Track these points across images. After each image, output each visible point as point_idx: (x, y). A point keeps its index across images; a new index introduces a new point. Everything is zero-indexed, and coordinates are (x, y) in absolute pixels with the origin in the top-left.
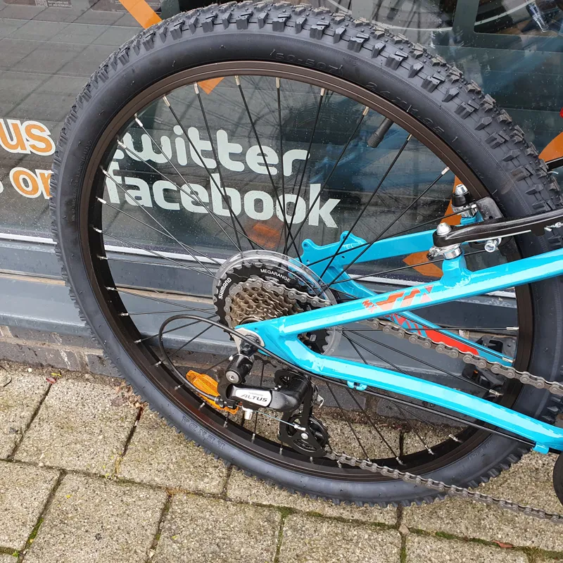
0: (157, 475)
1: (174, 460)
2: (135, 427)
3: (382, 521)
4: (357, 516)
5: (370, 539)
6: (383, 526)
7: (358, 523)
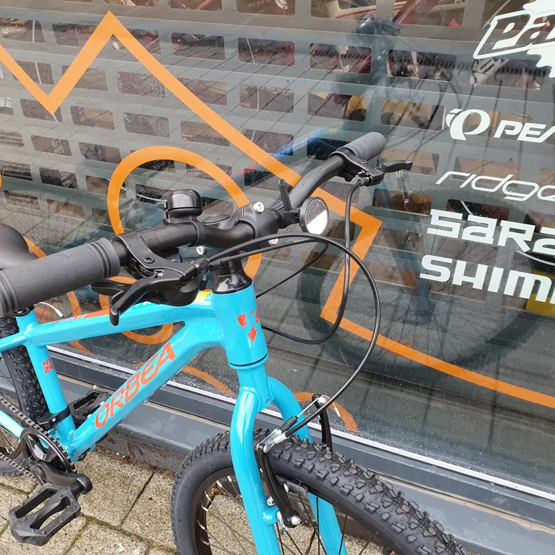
3: (22, 489)
4: (12, 484)
5: (8, 497)
6: (21, 492)
7: (10, 488)
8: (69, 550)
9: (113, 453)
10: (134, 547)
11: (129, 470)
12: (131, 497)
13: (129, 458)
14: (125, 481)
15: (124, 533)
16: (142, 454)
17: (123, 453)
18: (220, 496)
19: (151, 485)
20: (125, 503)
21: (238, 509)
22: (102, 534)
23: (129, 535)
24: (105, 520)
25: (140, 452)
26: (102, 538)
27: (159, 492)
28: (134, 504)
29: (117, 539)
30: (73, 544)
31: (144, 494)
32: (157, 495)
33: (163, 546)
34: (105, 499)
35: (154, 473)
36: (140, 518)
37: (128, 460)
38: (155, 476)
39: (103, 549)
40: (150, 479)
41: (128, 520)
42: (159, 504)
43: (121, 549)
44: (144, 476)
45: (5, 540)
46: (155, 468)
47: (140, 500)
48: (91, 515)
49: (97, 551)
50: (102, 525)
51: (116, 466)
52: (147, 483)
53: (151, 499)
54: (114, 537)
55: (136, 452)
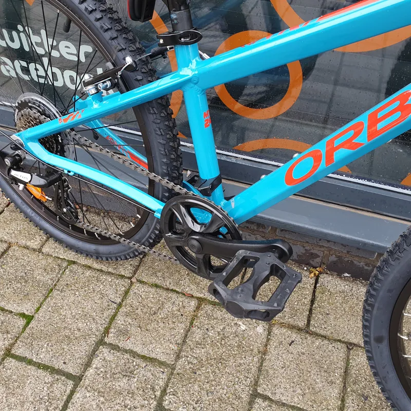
0: (6, 235)
1: (19, 229)
2: (4, 210)
3: (123, 274)
4: (110, 270)
5: (111, 282)
6: (122, 277)
7: (109, 273)
8: (189, 330)
10: (255, 325)
18: (325, 275)
21: (346, 286)
22: (218, 313)
26: (220, 317)
30: (191, 323)
33: (283, 323)
39: (224, 328)
43: (243, 327)
45: (121, 323)
48: (201, 296)
49: (219, 330)
50: (215, 305)
54: (232, 316)
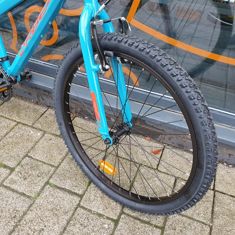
8: (9, 132)
9: (30, 100)
10: (38, 132)
11: (37, 107)
12: (37, 116)
13: (38, 102)
14: (35, 110)
15: (34, 128)
16: (43, 100)
17: (34, 100)
18: (78, 118)
19: (47, 112)
20: (34, 117)
22: (24, 127)
23: (36, 129)
24: (26, 123)
25: (42, 98)
26: (24, 129)
27: (50, 114)
28: (39, 118)
29: (30, 130)
30: (11, 131)
31: (44, 115)
32: (49, 116)
33: (51, 133)
34: (26, 116)
35: (48, 108)
36: (41, 123)
37: (37, 103)
38: (49, 109)
39: (24, 133)
40: (47, 111)
41: (36, 124)
42: (50, 119)
43: (32, 133)
44: (44, 109)
46: (49, 107)
47: (41, 117)
48: (19, 121)
49: (21, 133)
50: (24, 125)
51: (32, 105)
52: (45, 112)
53: (47, 117)
54: (29, 129)
55: (41, 99)
